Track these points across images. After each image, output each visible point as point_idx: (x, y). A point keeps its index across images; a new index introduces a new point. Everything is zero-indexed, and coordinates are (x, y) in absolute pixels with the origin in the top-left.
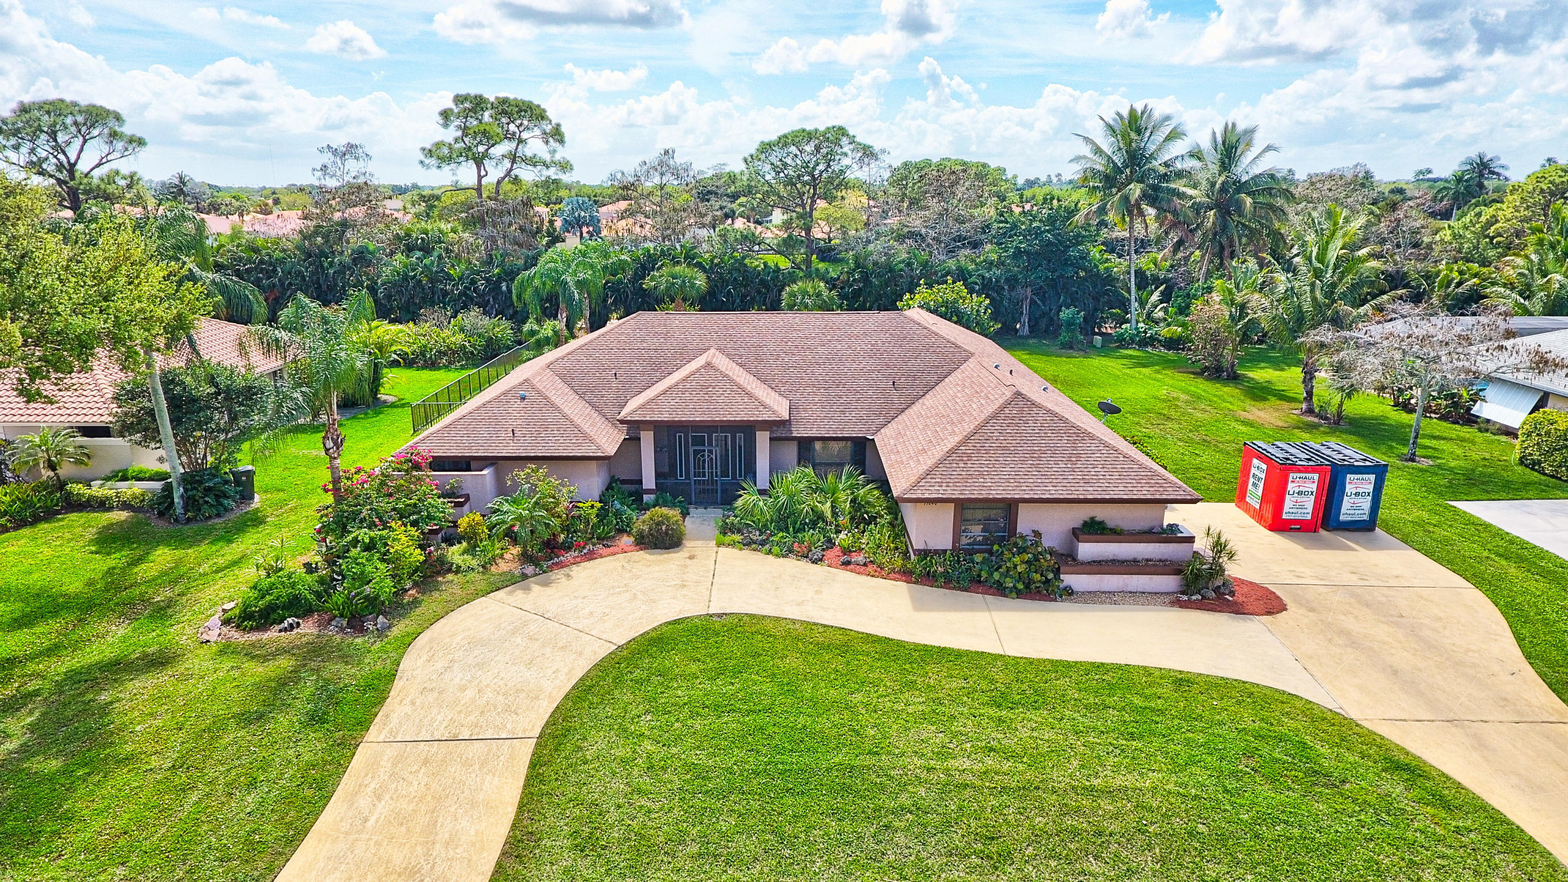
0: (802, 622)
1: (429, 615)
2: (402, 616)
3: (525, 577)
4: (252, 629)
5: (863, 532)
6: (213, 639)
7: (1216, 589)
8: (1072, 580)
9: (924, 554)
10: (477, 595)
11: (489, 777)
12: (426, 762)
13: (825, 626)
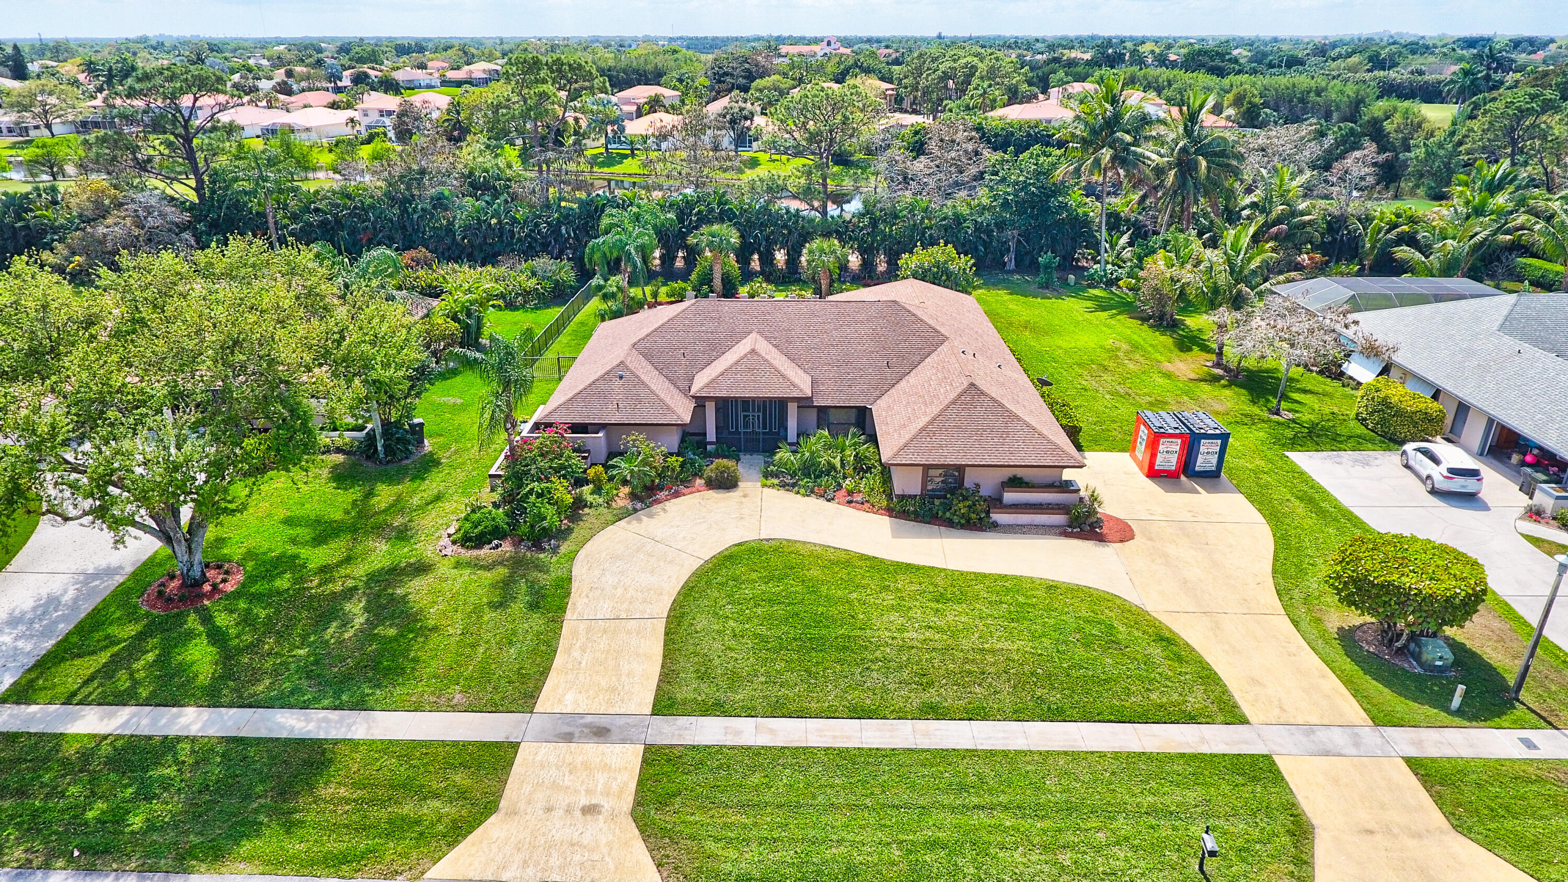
0: (820, 545)
1: (580, 538)
2: (565, 539)
3: (636, 511)
4: (472, 548)
5: (861, 479)
6: (449, 554)
7: (1091, 525)
8: (998, 517)
9: (902, 497)
10: (607, 524)
11: (643, 641)
12: (605, 631)
13: (835, 548)
